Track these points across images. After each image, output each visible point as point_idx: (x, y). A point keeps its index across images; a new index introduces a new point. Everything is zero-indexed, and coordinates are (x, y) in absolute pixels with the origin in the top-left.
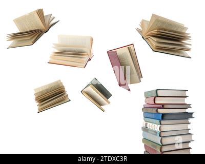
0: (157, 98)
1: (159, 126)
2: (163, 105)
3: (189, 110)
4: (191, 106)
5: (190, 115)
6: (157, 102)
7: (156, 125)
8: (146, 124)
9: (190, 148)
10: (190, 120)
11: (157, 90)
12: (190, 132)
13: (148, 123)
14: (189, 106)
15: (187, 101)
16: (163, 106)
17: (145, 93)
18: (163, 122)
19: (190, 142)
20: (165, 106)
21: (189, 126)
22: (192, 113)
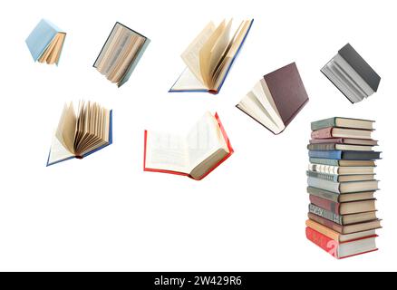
0: (334, 129)
1: (336, 168)
2: (343, 139)
3: (375, 149)
4: (378, 143)
5: (376, 155)
6: (334, 135)
7: (332, 167)
8: (314, 167)
9: (374, 199)
10: (377, 162)
11: (335, 118)
12: (375, 177)
13: (318, 166)
14: (374, 143)
15: (373, 136)
16: (343, 141)
17: (312, 124)
18: (342, 163)
19: (374, 191)
20: (345, 142)
21: (375, 170)
22: (378, 153)
